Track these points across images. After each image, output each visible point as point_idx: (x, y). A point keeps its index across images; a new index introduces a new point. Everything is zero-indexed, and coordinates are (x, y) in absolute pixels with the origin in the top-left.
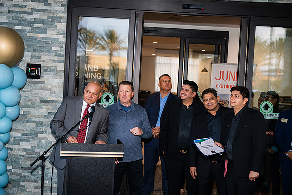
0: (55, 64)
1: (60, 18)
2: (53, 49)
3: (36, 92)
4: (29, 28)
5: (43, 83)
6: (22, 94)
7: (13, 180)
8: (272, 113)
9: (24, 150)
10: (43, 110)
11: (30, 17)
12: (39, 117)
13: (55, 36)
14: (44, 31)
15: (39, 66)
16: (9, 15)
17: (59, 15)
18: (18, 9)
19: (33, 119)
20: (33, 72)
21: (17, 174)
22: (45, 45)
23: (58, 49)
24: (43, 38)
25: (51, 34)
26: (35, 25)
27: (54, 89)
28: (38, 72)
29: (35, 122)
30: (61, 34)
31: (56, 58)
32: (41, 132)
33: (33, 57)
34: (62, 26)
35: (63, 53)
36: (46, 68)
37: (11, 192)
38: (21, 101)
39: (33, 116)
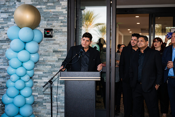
0: (61, 28)
2: (60, 18)
3: (51, 46)
4: (44, 6)
5: (54, 40)
6: (41, 47)
7: (39, 102)
9: (45, 82)
10: (55, 57)
12: (53, 61)
13: (61, 10)
14: (54, 7)
15: (52, 29)
19: (49, 63)
20: (48, 34)
21: (41, 98)
22: (55, 16)
23: (63, 18)
24: (54, 12)
25: (58, 9)
26: (48, 4)
27: (61, 44)
28: (51, 33)
29: (50, 65)
30: (64, 9)
31: (62, 24)
32: (54, 71)
34: (65, 3)
35: (66, 21)
36: (56, 30)
37: (38, 109)
38: (41, 52)
39: (49, 61)
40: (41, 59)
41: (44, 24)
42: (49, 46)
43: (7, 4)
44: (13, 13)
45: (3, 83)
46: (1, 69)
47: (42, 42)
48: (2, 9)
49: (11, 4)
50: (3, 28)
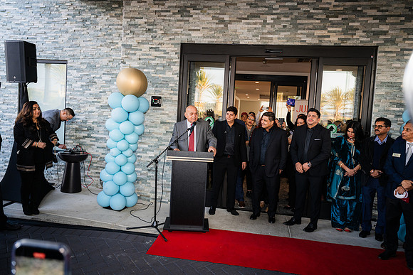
0: (171, 96)
1: (176, 62)
2: (170, 85)
3: (158, 116)
4: (153, 71)
5: (163, 110)
6: (147, 117)
7: (142, 179)
8: (336, 133)
9: (150, 157)
10: (163, 129)
11: (153, 63)
12: (160, 134)
13: (171, 76)
14: (163, 72)
15: (160, 98)
16: (139, 61)
17: (174, 60)
18: (146, 57)
19: (156, 136)
20: (156, 102)
21: (145, 174)
22: (164, 83)
23: (173, 85)
24: (163, 78)
25: (169, 74)
26: (157, 68)
27: (170, 114)
28: (159, 102)
29: (157, 138)
30: (175, 74)
31: (172, 92)
32: (161, 145)
33: (156, 91)
34: (176, 68)
35: (177, 88)
36: (165, 99)
37: (141, 186)
38: (147, 122)
39: (156, 134)
40: (146, 131)
41: (151, 91)
42: (156, 115)
43: (110, 64)
44: (116, 75)
45: (103, 154)
46: (102, 138)
47: (149, 111)
48: (105, 71)
49: (115, 65)
50: (104, 92)
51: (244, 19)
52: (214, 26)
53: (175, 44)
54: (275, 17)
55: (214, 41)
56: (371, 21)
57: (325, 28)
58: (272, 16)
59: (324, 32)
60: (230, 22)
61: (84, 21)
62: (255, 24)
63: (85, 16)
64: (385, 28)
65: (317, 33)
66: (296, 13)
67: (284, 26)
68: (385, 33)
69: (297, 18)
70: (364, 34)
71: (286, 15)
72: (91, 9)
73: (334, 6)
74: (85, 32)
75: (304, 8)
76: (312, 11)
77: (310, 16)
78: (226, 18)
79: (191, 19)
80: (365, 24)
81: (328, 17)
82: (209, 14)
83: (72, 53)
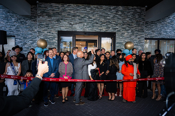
1: (56, 37)
2: (55, 44)
11: (49, 37)
14: (52, 40)
16: (44, 36)
18: (46, 35)
24: (52, 42)
25: (54, 41)
26: (50, 39)
30: (56, 41)
33: (50, 46)
35: (57, 45)
41: (48, 46)
43: (32, 37)
48: (30, 39)
49: (34, 37)
50: (30, 47)
51: (78, 23)
52: (68, 26)
53: (56, 31)
54: (87, 23)
55: (69, 30)
56: (114, 25)
57: (101, 27)
58: (86, 23)
59: (101, 28)
60: (73, 24)
61: (21, 22)
62: (81, 25)
63: (22, 20)
64: (117, 27)
65: (99, 28)
66: (93, 22)
67: (90, 26)
68: (117, 29)
69: (93, 24)
70: (112, 29)
71: (90, 23)
72: (24, 18)
73: (104, 21)
74: (22, 26)
75: (95, 21)
76: (97, 22)
77: (97, 23)
78: (72, 23)
79: (61, 23)
80: (112, 26)
81: (102, 24)
82: (66, 22)
83: (17, 33)
